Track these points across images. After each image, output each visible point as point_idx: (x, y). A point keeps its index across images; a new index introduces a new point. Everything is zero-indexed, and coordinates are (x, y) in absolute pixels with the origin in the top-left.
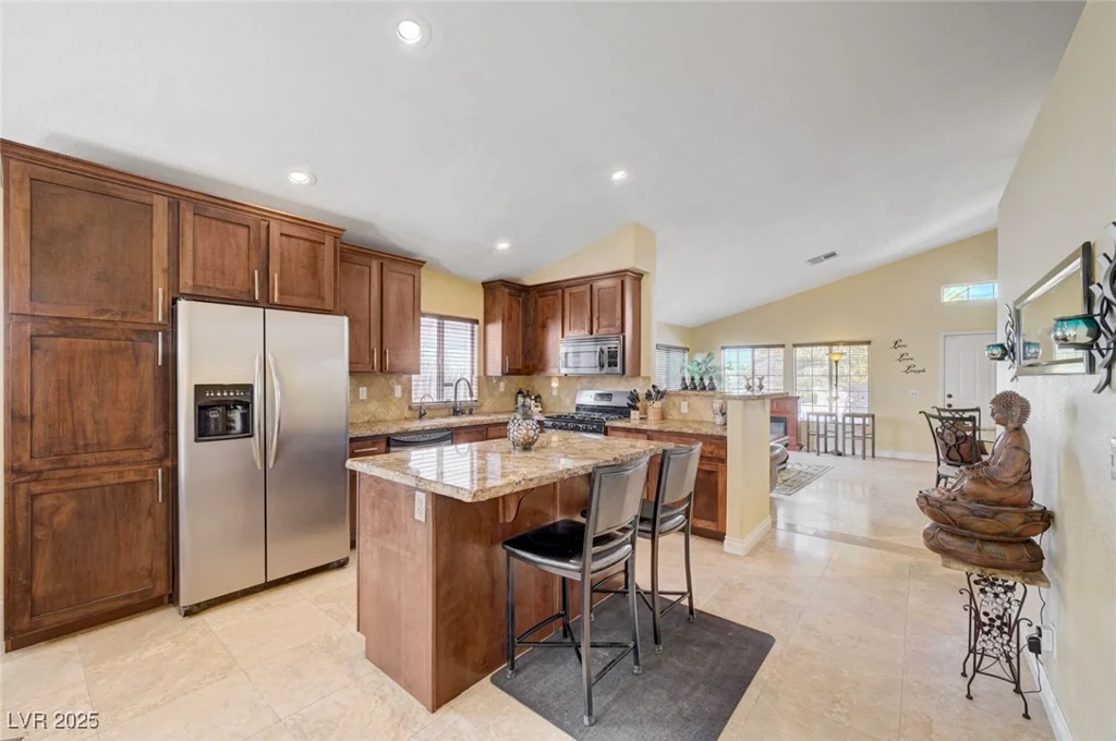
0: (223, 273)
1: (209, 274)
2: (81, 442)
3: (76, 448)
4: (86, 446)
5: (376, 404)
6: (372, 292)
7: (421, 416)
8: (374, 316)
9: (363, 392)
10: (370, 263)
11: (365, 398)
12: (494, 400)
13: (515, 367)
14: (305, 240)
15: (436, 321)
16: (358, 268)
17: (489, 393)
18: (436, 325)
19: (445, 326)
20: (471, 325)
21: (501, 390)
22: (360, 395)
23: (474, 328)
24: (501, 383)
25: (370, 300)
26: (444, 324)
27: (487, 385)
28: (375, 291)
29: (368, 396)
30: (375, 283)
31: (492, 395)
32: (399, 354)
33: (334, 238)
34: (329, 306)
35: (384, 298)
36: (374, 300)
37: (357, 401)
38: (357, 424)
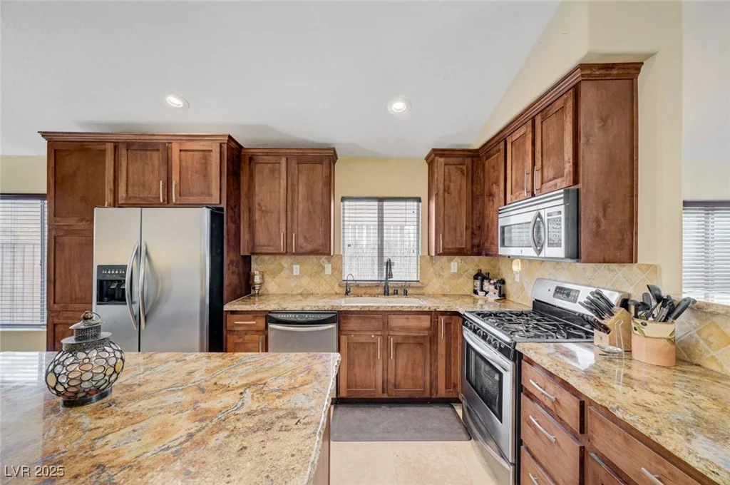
0: (144, 186)
1: (136, 188)
2: (74, 297)
3: (72, 300)
4: (76, 299)
5: (309, 279)
6: (282, 185)
7: (347, 293)
8: (282, 206)
9: (296, 269)
10: (280, 159)
11: (298, 274)
12: (442, 281)
13: (454, 246)
14: (199, 151)
15: (376, 203)
16: (270, 165)
17: (435, 274)
18: (377, 207)
19: (385, 207)
20: (416, 203)
21: (452, 271)
22: (294, 270)
23: (418, 206)
24: (452, 263)
25: (279, 192)
26: (383, 206)
27: (433, 265)
28: (283, 183)
29: (301, 272)
30: (284, 176)
31: (440, 275)
32: (308, 236)
33: (221, 144)
34: (215, 200)
35: (289, 188)
36: (283, 191)
37: (291, 276)
38: (292, 295)
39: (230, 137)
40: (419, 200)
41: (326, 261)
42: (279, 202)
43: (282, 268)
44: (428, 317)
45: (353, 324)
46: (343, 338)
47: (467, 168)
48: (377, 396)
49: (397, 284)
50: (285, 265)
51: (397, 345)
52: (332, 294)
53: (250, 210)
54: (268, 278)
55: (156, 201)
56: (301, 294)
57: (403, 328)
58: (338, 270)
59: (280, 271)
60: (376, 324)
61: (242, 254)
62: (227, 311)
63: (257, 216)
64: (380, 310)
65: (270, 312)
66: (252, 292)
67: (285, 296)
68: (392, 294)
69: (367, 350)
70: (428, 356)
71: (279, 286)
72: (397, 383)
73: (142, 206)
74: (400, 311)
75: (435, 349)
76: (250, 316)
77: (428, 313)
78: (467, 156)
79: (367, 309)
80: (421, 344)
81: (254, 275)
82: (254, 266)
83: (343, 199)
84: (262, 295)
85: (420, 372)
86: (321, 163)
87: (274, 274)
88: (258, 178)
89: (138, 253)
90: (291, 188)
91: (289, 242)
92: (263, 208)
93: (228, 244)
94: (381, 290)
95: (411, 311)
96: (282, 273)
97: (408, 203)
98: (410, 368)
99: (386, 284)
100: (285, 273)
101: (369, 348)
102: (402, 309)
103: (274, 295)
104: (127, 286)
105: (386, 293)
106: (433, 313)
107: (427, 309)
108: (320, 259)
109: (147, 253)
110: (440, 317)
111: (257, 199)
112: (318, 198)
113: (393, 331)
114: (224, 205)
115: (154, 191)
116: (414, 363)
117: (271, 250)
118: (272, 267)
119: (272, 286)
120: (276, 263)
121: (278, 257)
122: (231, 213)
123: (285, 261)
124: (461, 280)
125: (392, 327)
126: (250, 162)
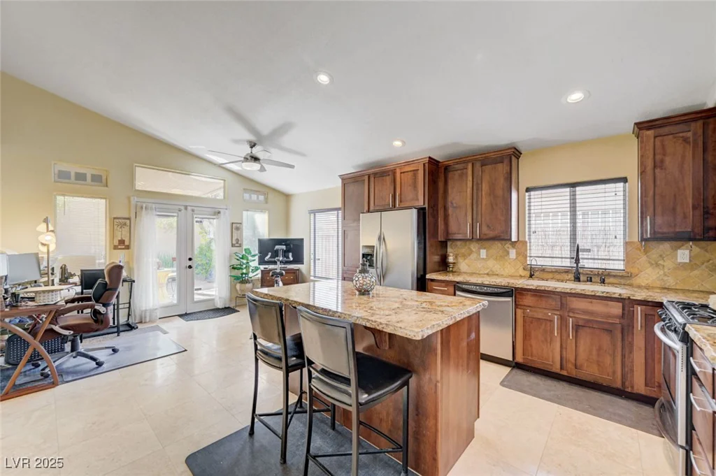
0: (382, 198)
1: (379, 200)
5: (494, 262)
6: (468, 185)
7: (531, 276)
8: (469, 201)
9: (483, 253)
10: (467, 165)
11: (485, 257)
12: (661, 272)
13: (672, 230)
14: (411, 171)
15: (568, 189)
16: (459, 172)
17: (649, 262)
18: (568, 194)
19: (577, 193)
20: (621, 184)
21: (679, 260)
22: (481, 254)
23: (624, 187)
24: (679, 252)
25: (466, 192)
26: (575, 191)
27: (646, 252)
28: (470, 184)
29: (487, 256)
30: (470, 178)
31: (657, 265)
32: (490, 225)
33: (424, 164)
34: (420, 203)
35: (475, 187)
36: (469, 190)
37: (479, 258)
38: (479, 274)
39: (430, 158)
40: (624, 180)
41: (510, 246)
42: (466, 200)
43: (471, 252)
44: (621, 304)
45: (528, 300)
46: (519, 312)
47: (695, 134)
48: (554, 370)
49: (592, 271)
50: (474, 250)
51: (577, 328)
52: (517, 276)
53: (445, 209)
54: (460, 260)
55: (387, 207)
56: (488, 274)
57: (585, 312)
58: (523, 255)
59: (469, 255)
60: (554, 303)
61: (440, 240)
62: (428, 279)
63: (450, 211)
64: (557, 290)
65: (458, 283)
66: (448, 269)
67: (472, 274)
68: (584, 281)
69: (543, 325)
70: (619, 344)
71: (469, 266)
72: (578, 364)
73: (381, 211)
74: (581, 294)
75: (630, 340)
76: (443, 284)
77: (620, 300)
78: (695, 120)
79: (543, 288)
80: (610, 331)
81: (449, 256)
82: (449, 250)
83: (528, 190)
84: (455, 272)
85: (608, 360)
86: (502, 162)
87: (465, 256)
88: (450, 183)
89: (380, 239)
90: (476, 187)
91: (474, 230)
92: (455, 205)
93: (429, 233)
94: (571, 276)
95: (594, 296)
96: (471, 256)
97: (607, 186)
98: (594, 352)
99: (577, 270)
100: (474, 256)
101: (546, 325)
102: (583, 292)
103: (465, 273)
104: (374, 259)
105: (577, 279)
106: (627, 302)
107: (616, 296)
108: (505, 244)
109: (384, 239)
110: (635, 306)
111: (450, 199)
112: (500, 192)
113: (574, 313)
114: (426, 206)
115: (387, 201)
116: (599, 349)
117: (460, 237)
118: (463, 250)
119: (463, 265)
120: (466, 248)
121: (468, 243)
122: (431, 211)
123: (474, 246)
124: (696, 272)
125: (573, 309)
126: (445, 172)
